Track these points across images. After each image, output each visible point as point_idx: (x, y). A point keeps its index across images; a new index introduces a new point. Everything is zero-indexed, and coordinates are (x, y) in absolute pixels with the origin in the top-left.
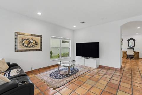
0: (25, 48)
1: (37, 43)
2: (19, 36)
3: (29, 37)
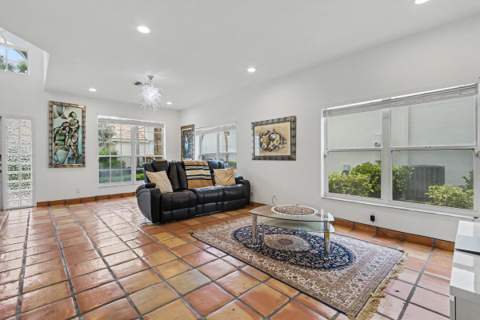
0: (264, 152)
1: (283, 140)
2: (256, 128)
3: (270, 127)
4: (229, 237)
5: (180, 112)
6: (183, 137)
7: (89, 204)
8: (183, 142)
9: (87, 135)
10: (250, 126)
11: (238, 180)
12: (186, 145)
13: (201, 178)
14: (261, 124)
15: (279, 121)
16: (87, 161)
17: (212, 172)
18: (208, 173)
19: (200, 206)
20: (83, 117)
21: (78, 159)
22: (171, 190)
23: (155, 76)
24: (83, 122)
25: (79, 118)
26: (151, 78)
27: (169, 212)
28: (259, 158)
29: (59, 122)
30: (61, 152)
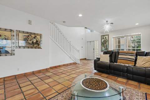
18: (134, 57)
21: (107, 50)
29: (103, 40)
30: (103, 48)
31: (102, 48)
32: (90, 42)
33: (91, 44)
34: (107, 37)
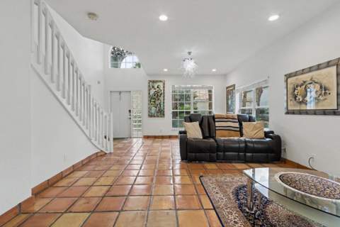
0: (298, 105)
1: (325, 90)
2: (289, 80)
3: (306, 77)
4: (230, 191)
5: (225, 76)
6: (227, 96)
7: (165, 140)
8: (227, 99)
9: (166, 98)
10: (283, 78)
11: (267, 135)
12: (230, 102)
13: (228, 129)
14: (296, 74)
15: (319, 67)
16: (165, 113)
17: (241, 125)
18: (237, 125)
19: (221, 154)
20: (164, 87)
21: (161, 113)
22: (201, 137)
23: (192, 50)
24: (164, 90)
25: (162, 89)
26: (190, 53)
27: (193, 154)
28: (293, 113)
29: (152, 91)
30: (153, 108)
31: (150, 109)
32: (120, 93)
33: (120, 99)
34: (161, 84)
